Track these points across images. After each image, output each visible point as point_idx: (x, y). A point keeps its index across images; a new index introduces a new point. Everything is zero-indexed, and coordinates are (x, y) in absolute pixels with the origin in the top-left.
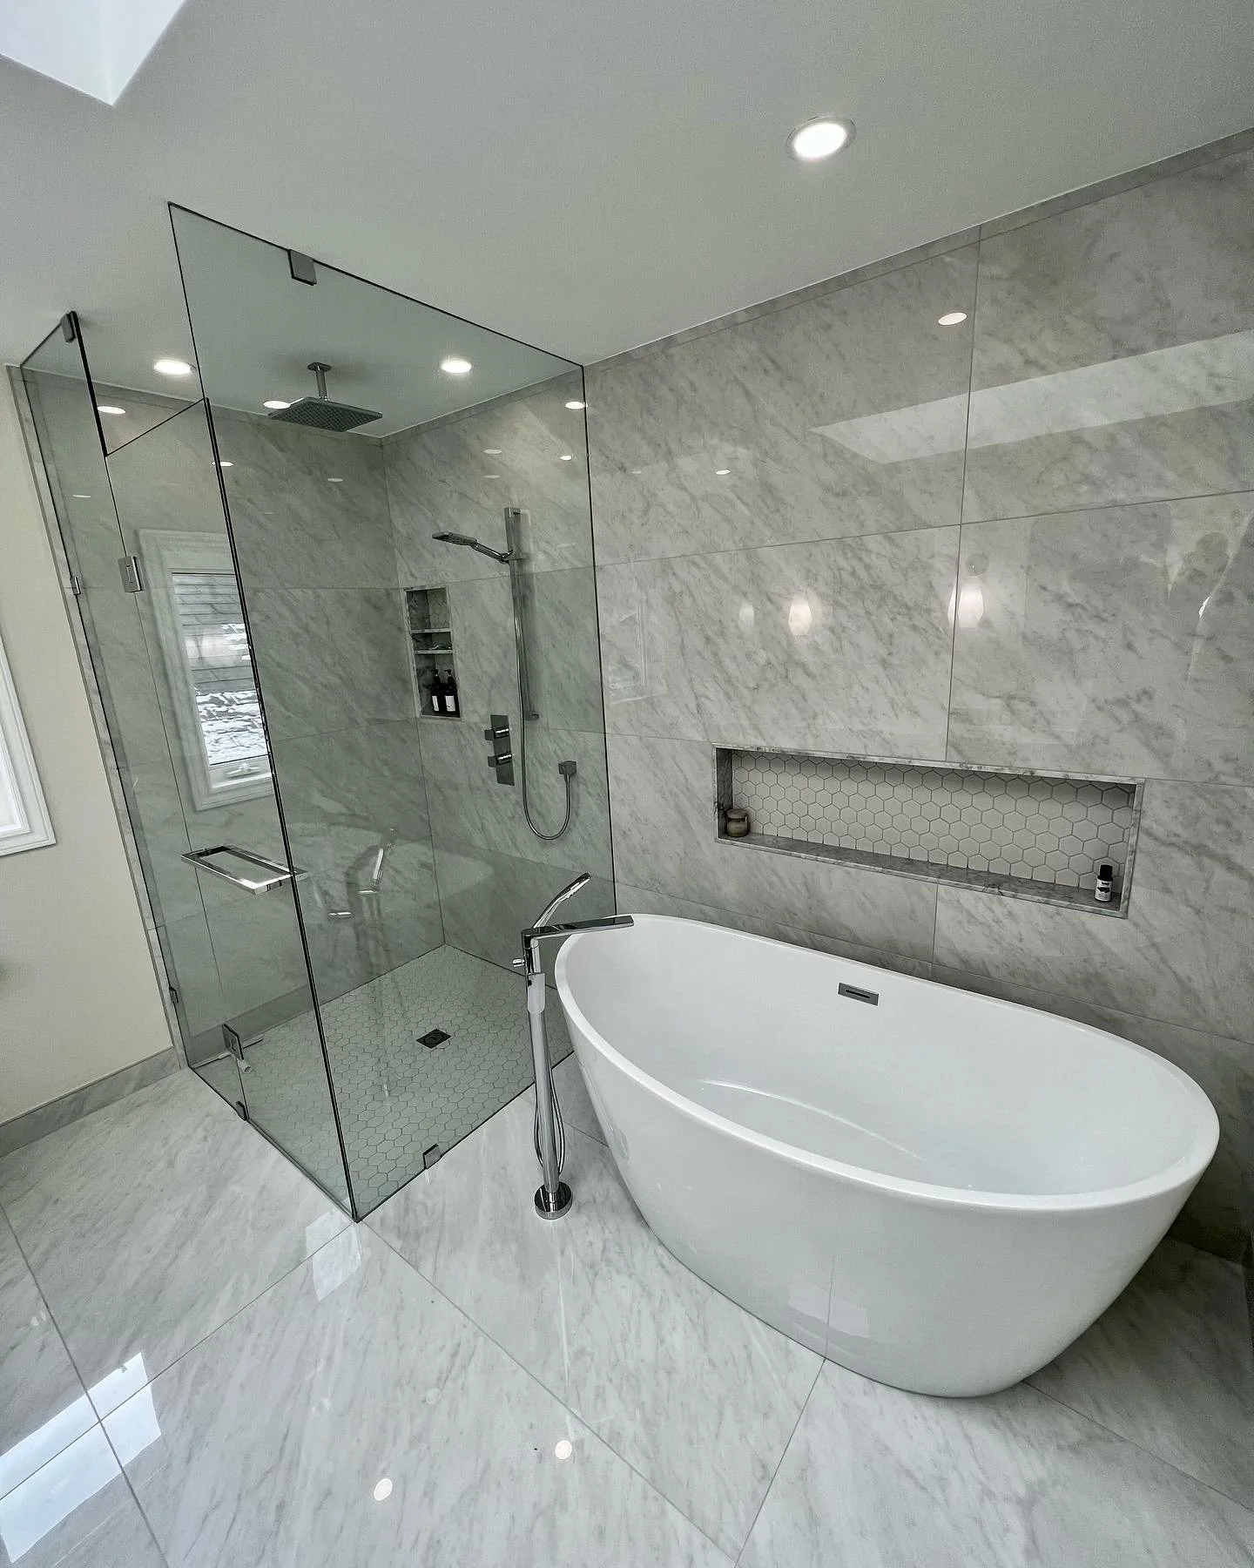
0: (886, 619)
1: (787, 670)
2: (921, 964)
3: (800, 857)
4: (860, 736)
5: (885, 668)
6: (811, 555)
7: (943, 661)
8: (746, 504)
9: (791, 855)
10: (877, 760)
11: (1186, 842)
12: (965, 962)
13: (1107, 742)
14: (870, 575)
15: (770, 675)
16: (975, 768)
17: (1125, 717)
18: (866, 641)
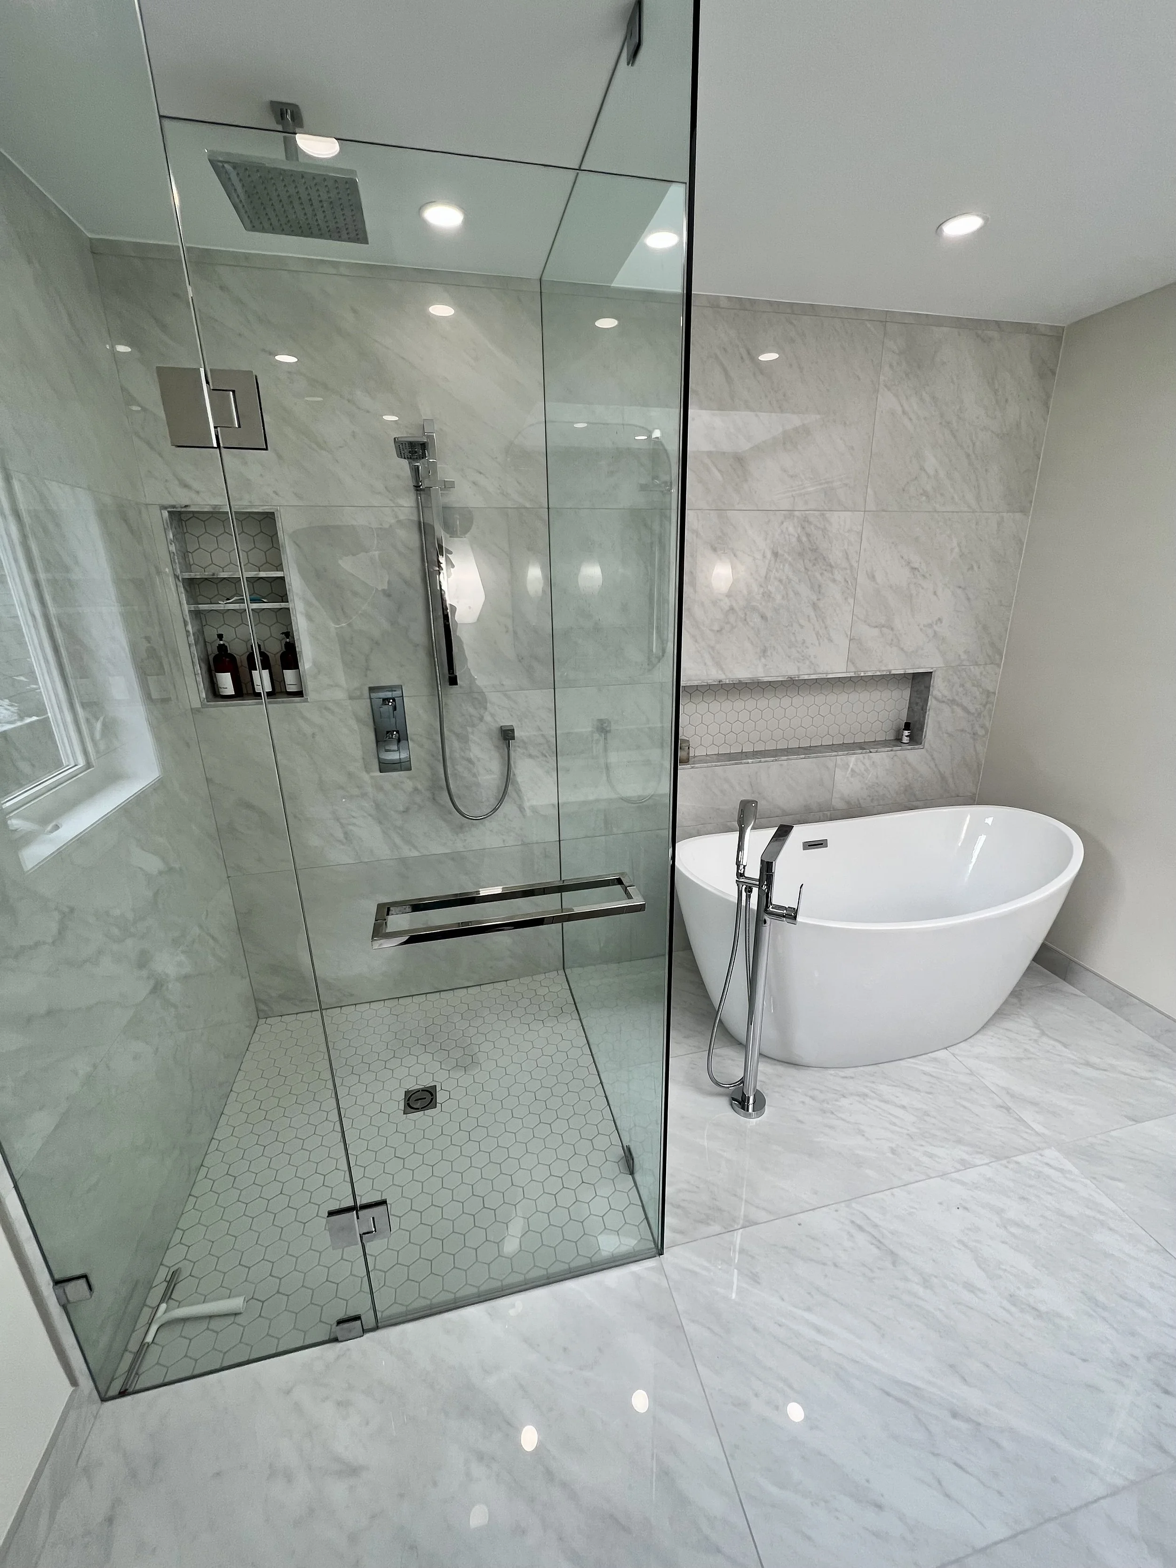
0: (818, 575)
1: (746, 614)
2: (824, 814)
3: (748, 763)
4: (796, 662)
5: (815, 610)
6: (769, 521)
7: (849, 603)
8: (719, 471)
9: (741, 763)
10: (806, 677)
11: (948, 700)
12: (848, 803)
13: (922, 649)
14: (810, 541)
15: (732, 619)
16: (862, 674)
17: (930, 632)
18: (804, 590)
